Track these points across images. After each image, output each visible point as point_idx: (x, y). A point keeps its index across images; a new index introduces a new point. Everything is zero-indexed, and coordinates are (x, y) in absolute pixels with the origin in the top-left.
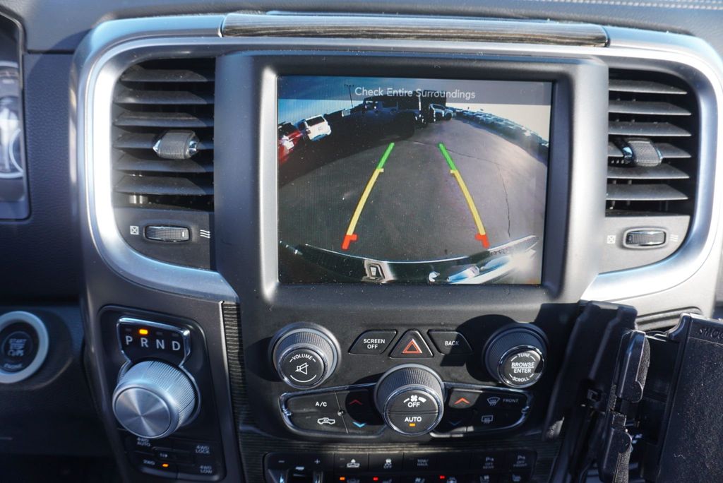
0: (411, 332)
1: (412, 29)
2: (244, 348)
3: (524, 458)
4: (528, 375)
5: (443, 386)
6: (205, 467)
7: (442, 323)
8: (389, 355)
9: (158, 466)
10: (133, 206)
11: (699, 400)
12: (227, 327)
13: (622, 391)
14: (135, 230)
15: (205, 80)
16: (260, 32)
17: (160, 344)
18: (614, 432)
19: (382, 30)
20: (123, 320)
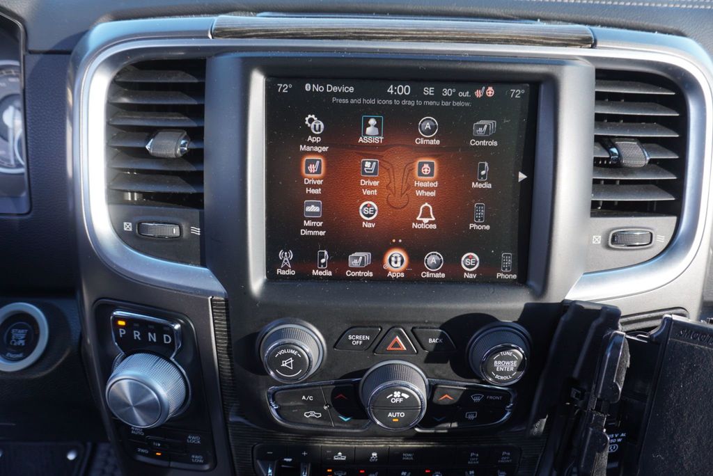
0: (396, 329)
1: (397, 30)
2: (233, 342)
3: (509, 454)
4: (511, 373)
5: (427, 383)
6: (196, 457)
7: (426, 321)
8: (374, 351)
9: (151, 455)
10: (127, 203)
11: (678, 401)
12: (216, 321)
13: (600, 391)
14: (128, 227)
15: (196, 81)
16: (248, 34)
17: (152, 337)
18: (592, 431)
19: (368, 31)
20: (117, 313)
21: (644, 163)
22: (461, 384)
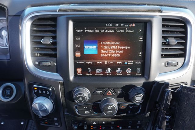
0: (109, 89)
1: (108, 9)
2: (65, 93)
3: (140, 122)
4: (140, 100)
5: (118, 103)
6: (56, 124)
7: (117, 87)
8: (103, 95)
9: (44, 123)
10: (36, 56)
11: (185, 107)
12: (61, 88)
13: (164, 105)
14: (37, 63)
15: (54, 23)
16: (68, 10)
17: (44, 92)
18: (162, 116)
20: (34, 86)
21: (175, 43)
22: (127, 104)
